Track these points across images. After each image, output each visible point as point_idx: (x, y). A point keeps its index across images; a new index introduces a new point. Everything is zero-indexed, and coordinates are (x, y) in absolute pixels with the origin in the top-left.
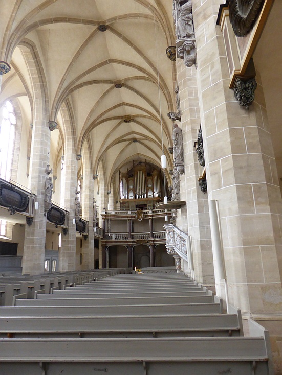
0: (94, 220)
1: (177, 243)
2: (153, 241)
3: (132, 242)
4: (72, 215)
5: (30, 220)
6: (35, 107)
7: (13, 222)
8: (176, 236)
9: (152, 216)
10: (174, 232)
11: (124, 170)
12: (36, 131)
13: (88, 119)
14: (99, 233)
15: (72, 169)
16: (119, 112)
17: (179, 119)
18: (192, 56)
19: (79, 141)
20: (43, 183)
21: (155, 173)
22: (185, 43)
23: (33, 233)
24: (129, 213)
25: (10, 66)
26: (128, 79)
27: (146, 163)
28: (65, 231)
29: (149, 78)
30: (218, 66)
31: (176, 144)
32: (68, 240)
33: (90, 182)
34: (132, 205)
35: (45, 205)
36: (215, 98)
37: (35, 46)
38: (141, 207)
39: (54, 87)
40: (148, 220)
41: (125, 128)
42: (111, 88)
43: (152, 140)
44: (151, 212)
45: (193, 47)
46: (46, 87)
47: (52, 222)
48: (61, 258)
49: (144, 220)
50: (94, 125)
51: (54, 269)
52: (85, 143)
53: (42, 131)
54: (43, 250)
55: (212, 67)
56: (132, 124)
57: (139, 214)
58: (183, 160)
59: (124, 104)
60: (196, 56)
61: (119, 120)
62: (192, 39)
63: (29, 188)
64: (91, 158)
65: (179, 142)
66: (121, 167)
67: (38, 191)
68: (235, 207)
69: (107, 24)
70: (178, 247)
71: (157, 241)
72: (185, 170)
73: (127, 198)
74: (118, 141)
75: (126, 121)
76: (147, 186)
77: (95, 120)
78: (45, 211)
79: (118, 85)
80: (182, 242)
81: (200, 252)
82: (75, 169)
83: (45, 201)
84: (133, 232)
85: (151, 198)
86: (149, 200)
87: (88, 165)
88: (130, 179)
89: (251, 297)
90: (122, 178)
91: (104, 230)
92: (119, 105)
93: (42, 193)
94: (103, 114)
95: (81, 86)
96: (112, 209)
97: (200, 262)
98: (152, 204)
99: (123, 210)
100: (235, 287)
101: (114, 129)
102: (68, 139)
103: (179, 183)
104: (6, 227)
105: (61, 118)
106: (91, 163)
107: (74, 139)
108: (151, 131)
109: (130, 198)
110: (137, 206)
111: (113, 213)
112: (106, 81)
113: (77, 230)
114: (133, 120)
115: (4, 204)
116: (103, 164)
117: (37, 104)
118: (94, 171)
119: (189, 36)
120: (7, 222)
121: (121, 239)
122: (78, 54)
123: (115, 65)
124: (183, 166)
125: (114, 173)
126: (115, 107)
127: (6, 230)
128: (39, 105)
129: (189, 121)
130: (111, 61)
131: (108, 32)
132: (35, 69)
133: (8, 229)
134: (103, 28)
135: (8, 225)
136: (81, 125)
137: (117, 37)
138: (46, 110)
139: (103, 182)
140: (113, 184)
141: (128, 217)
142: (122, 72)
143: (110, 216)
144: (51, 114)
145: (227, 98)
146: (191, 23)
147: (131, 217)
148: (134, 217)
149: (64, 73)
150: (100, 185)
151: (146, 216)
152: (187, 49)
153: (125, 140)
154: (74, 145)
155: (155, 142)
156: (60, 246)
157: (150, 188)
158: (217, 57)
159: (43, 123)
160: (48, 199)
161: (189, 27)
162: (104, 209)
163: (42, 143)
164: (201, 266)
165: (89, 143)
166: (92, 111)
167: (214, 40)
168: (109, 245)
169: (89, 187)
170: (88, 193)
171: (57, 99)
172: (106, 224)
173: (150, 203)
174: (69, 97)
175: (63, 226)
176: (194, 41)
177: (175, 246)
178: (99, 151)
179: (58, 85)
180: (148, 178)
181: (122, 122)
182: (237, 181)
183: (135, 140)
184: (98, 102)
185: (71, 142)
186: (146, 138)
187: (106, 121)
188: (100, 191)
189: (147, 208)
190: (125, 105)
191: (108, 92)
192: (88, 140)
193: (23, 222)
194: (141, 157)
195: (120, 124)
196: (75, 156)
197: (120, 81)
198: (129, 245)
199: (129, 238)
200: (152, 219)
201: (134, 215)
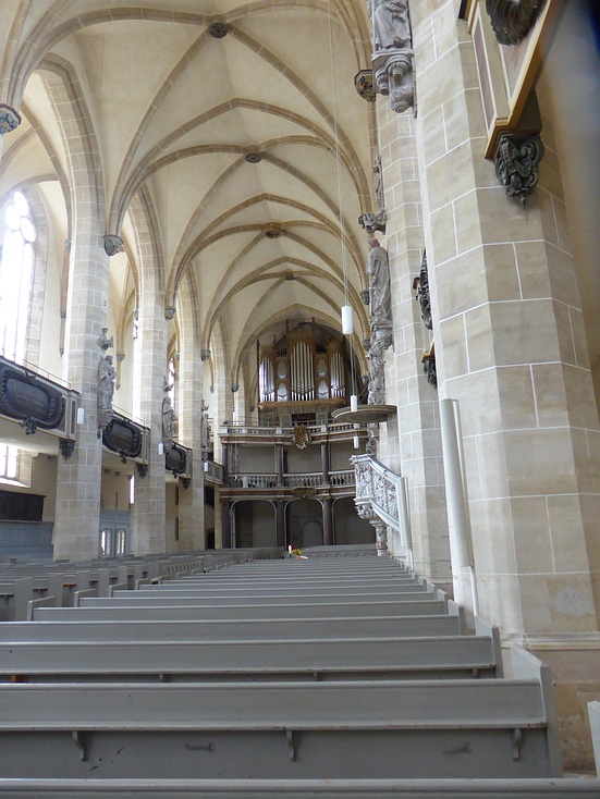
0: (203, 447)
1: (379, 493)
2: (330, 491)
3: (285, 493)
4: (157, 435)
5: (67, 447)
6: (74, 203)
7: (33, 450)
8: (376, 479)
9: (328, 437)
10: (371, 470)
11: (267, 341)
12: (78, 256)
13: (188, 230)
14: (214, 474)
15: (155, 338)
16: (255, 214)
17: (382, 228)
18: (406, 88)
19: (171, 278)
20: (93, 367)
21: (332, 346)
22: (391, 60)
23: (75, 473)
24: (279, 431)
25: (21, 114)
26: (273, 143)
27: (314, 324)
28: (142, 470)
29: (320, 140)
30: (461, 110)
31: (376, 283)
32: (149, 489)
33: (194, 365)
34: (285, 415)
35: (99, 414)
36: (454, 180)
37: (73, 71)
38: (303, 418)
39: (115, 160)
40: (319, 446)
41: (268, 250)
42: (238, 163)
43: (326, 275)
44: (324, 429)
45: (409, 70)
46: (98, 160)
47: (115, 450)
48: (136, 527)
49: (309, 446)
50: (201, 243)
51: (121, 550)
52: (184, 282)
53: (91, 256)
54: (97, 509)
55: (449, 113)
56: (283, 240)
57: (299, 434)
58: (389, 317)
59: (265, 197)
60: (414, 89)
61: (254, 234)
62: (406, 50)
63: (65, 377)
64: (196, 314)
65: (381, 279)
66: (261, 333)
67: (84, 385)
68: (495, 413)
69: (228, 21)
70: (379, 503)
71: (337, 490)
72: (395, 339)
73: (273, 399)
74: (254, 278)
75: (270, 235)
76: (316, 374)
77: (204, 233)
78: (100, 427)
79: (253, 155)
80: (389, 492)
81: (425, 511)
82: (161, 338)
83: (99, 407)
84: (286, 472)
85: (325, 399)
86: (320, 405)
87: (191, 329)
88: (278, 359)
89: (526, 602)
90: (263, 356)
91: (225, 468)
92: (256, 200)
93: (93, 390)
94: (220, 220)
95: (173, 158)
96: (243, 424)
97: (426, 532)
98: (326, 413)
99: (266, 425)
100: (493, 583)
101: (245, 252)
102: (146, 274)
103: (382, 366)
104: (19, 460)
105: (130, 228)
106: (196, 325)
107: (159, 274)
108: (323, 256)
109: (280, 399)
110: (295, 417)
111: (244, 431)
112: (226, 148)
113: (166, 468)
114: (285, 233)
115: (12, 411)
116: (222, 327)
117: (79, 198)
118: (203, 342)
119: (399, 44)
120: (19, 451)
121: (262, 487)
122: (166, 88)
123: (245, 112)
124: (390, 329)
125: (246, 347)
126: (246, 204)
127: (19, 467)
128: (83, 199)
129: (403, 233)
130: (237, 102)
131: (229, 38)
132: (73, 121)
133: (22, 465)
134: (219, 29)
135: (23, 457)
136: (173, 242)
137: (248, 51)
138: (98, 210)
139: (223, 367)
140: (244, 371)
141: (276, 439)
142: (262, 128)
143: (238, 438)
144: (110, 221)
145: (480, 179)
146: (403, 15)
147: (283, 439)
148: (289, 440)
149: (136, 130)
150: (216, 371)
151: (313, 438)
152: (394, 73)
153: (269, 276)
154: (160, 286)
155: (333, 279)
156: (132, 502)
157: (322, 378)
158: (460, 91)
159: (93, 238)
160: (104, 401)
161: (400, 24)
162: (226, 423)
163: (91, 282)
164: (427, 542)
165: (192, 283)
166: (198, 213)
167: (452, 53)
168: (237, 499)
169: (193, 377)
170: (190, 388)
171: (122, 186)
172: (230, 455)
173: (323, 409)
174: (148, 182)
175: (137, 459)
176: (410, 56)
177: (374, 500)
178: (214, 299)
179: (124, 156)
180: (318, 356)
181: (263, 237)
182: (498, 359)
183: (289, 276)
184: (209, 194)
185: (152, 280)
186: (314, 270)
187: (227, 234)
188: (216, 386)
189: (317, 420)
190: (267, 198)
191: (230, 171)
192: (191, 276)
193: (54, 450)
194: (303, 311)
195: (257, 240)
196: (161, 310)
197: (256, 148)
198: (279, 499)
199: (279, 485)
200: (327, 444)
201: (289, 436)
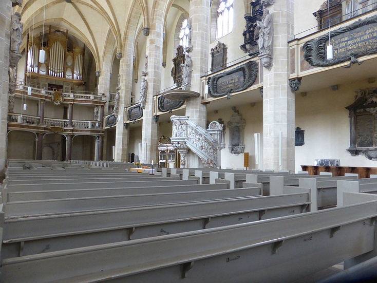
1: (191, 137)
2: (72, 131)
3: (45, 129)
8: (189, 130)
9: (74, 101)
21: (77, 50)
24: (43, 92)
27: (66, 34)
34: (43, 82)
38: (56, 87)
40: (68, 105)
44: (71, 96)
49: (62, 104)
57: (57, 96)
70: (191, 141)
71: (77, 131)
73: (36, 72)
76: (65, 64)
80: (198, 137)
85: (69, 79)
86: (66, 81)
90: (33, 43)
98: (70, 87)
99: (34, 86)
109: (41, 72)
110: (50, 85)
111: (21, 88)
141: (41, 96)
143: (18, 92)
147: (46, 97)
148: (50, 98)
151: (65, 100)
157: (69, 67)
173: (68, 84)
177: (187, 139)
180: (68, 53)
189: (64, 90)
198: (41, 132)
199: (41, 123)
200: (72, 104)
201: (50, 96)
